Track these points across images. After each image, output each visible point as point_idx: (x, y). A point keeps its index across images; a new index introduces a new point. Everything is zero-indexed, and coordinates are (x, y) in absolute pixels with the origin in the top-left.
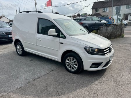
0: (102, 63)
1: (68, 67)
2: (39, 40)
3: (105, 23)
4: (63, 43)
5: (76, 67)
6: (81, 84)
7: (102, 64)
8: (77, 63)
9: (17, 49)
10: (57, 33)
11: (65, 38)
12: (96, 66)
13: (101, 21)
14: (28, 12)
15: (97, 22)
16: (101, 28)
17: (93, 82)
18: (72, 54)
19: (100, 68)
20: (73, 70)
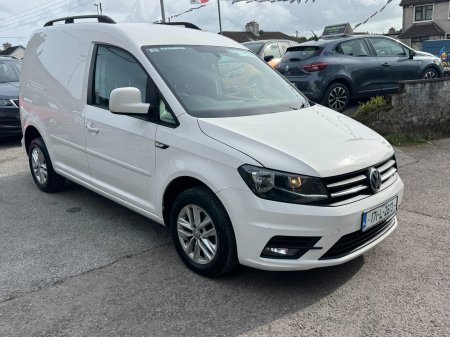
0: (318, 239)
1: (185, 247)
2: (94, 131)
3: (433, 67)
4: (165, 147)
5: (213, 247)
6: (211, 324)
7: (316, 245)
8: (213, 232)
9: (34, 165)
10: (148, 105)
11: (174, 123)
12: (294, 251)
13: (411, 58)
14: (69, 20)
15: (393, 61)
16: (408, 88)
17: (263, 322)
18: (200, 192)
19: (309, 261)
20: (201, 261)
